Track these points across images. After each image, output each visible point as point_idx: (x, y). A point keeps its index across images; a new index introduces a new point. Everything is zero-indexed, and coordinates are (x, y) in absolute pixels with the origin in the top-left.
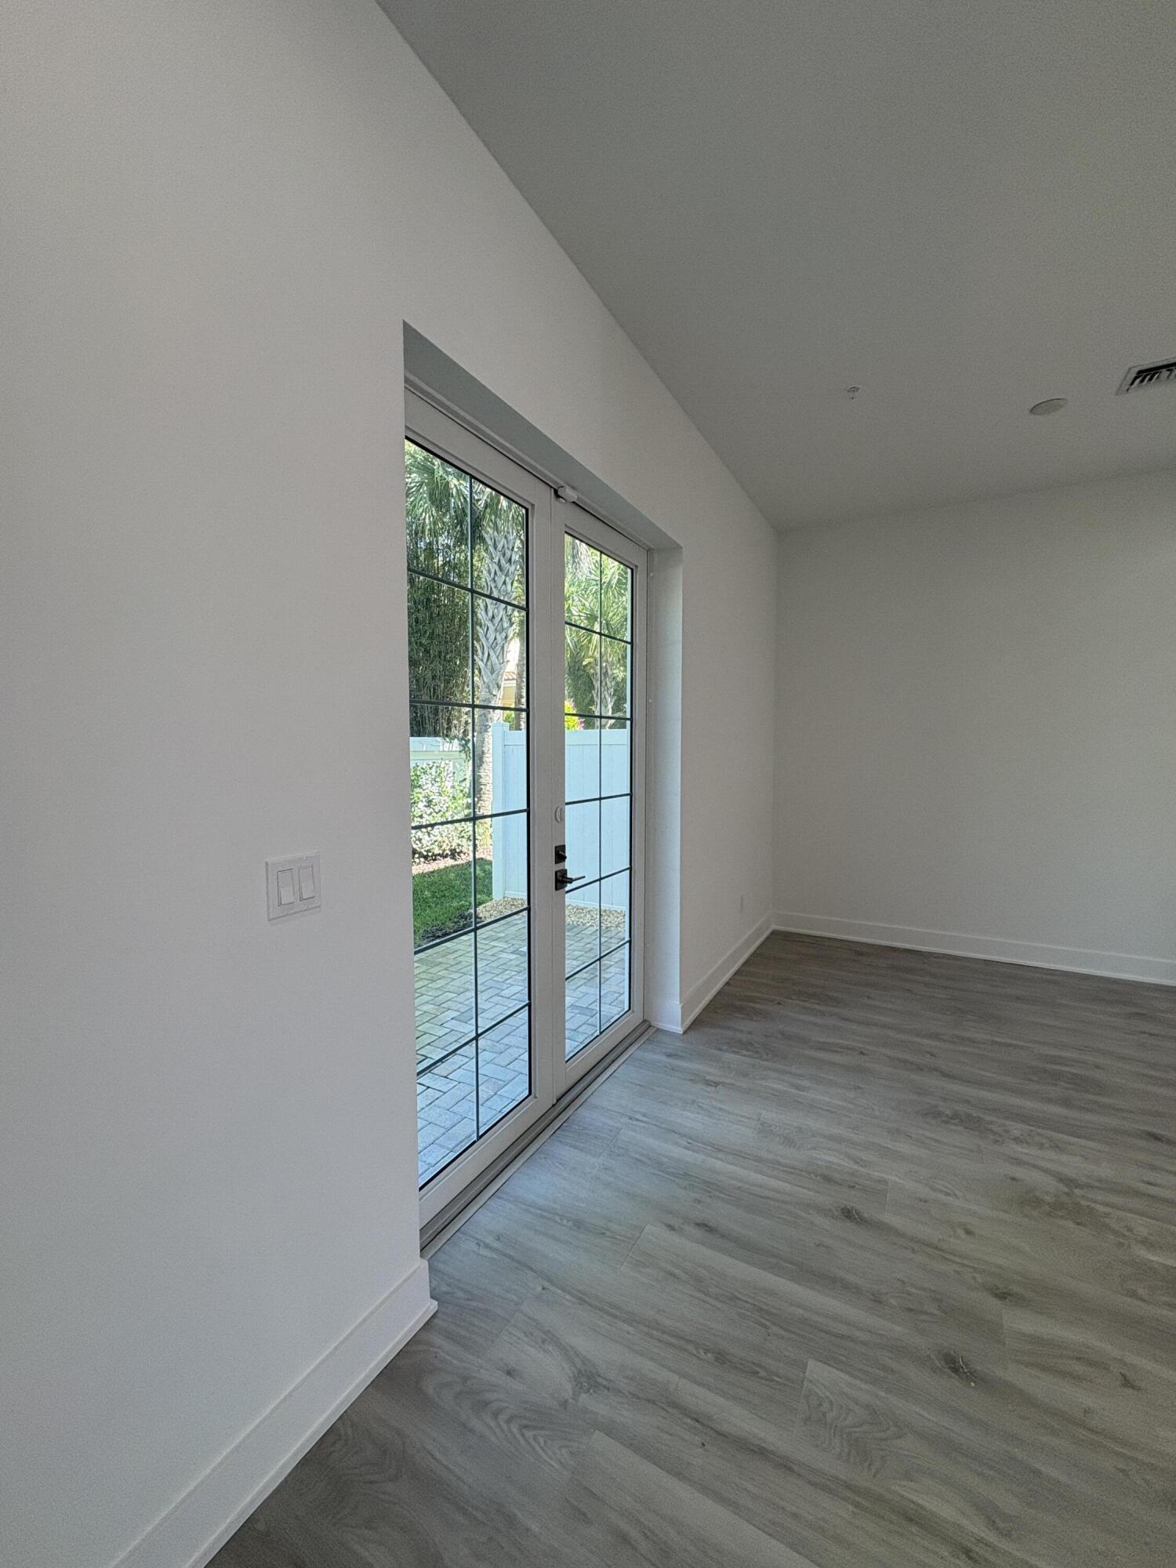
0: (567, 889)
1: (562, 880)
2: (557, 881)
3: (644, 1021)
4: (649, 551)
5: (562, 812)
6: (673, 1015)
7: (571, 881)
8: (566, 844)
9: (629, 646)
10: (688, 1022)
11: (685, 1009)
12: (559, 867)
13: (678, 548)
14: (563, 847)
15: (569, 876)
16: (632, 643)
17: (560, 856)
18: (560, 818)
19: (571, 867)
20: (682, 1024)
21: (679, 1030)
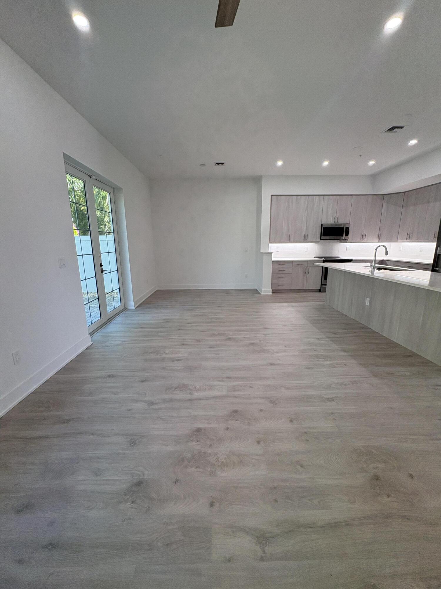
0: (104, 273)
1: (102, 271)
2: (101, 271)
3: (125, 308)
4: (113, 188)
5: (101, 255)
6: (132, 305)
7: (105, 271)
8: (102, 262)
9: (111, 214)
10: (136, 307)
11: (135, 303)
12: (101, 268)
13: (122, 189)
14: (102, 263)
15: (104, 270)
16: (112, 213)
17: (101, 265)
18: (100, 256)
19: (104, 268)
20: (134, 307)
21: (134, 308)
